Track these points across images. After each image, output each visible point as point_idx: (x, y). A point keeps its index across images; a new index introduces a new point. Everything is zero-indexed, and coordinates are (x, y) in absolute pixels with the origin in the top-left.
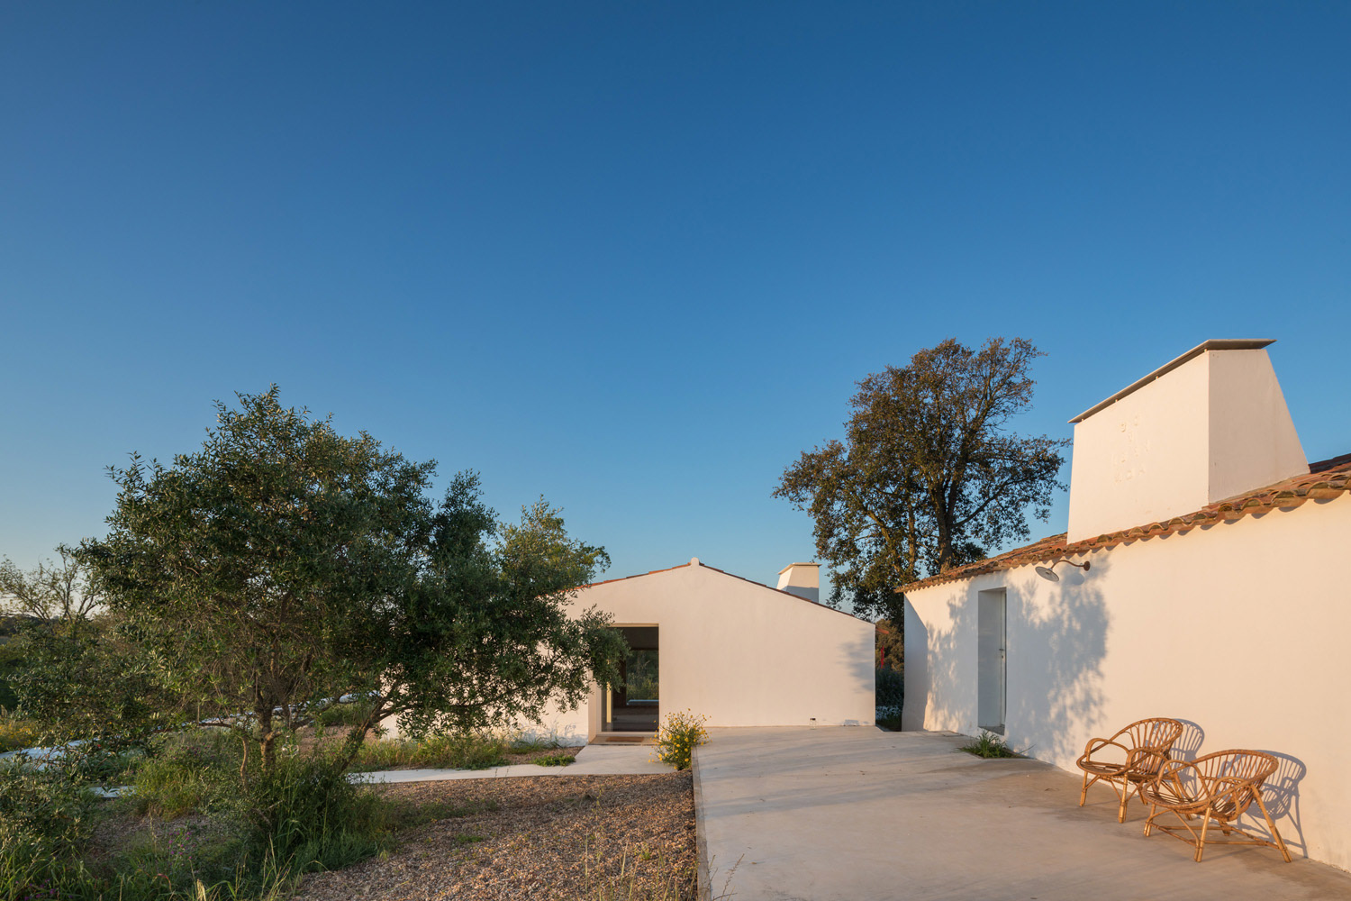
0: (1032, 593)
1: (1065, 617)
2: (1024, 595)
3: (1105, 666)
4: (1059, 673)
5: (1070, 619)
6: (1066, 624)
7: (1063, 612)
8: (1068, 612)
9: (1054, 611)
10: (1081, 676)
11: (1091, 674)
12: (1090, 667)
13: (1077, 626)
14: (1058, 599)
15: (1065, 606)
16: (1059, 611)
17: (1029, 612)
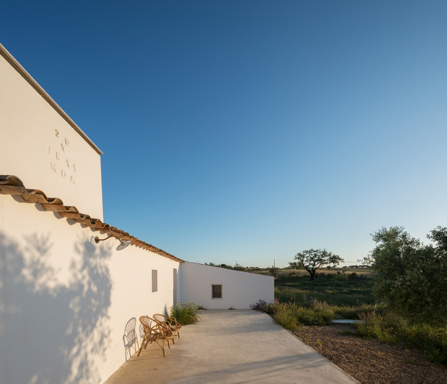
0: (43, 250)
1: (85, 282)
2: (27, 249)
3: (111, 311)
4: (80, 329)
5: (89, 283)
6: (86, 288)
7: (84, 277)
8: (87, 278)
9: (75, 275)
10: (98, 324)
11: (104, 319)
12: (103, 315)
13: (95, 289)
14: (79, 266)
15: (85, 272)
16: (80, 276)
17: (36, 273)
